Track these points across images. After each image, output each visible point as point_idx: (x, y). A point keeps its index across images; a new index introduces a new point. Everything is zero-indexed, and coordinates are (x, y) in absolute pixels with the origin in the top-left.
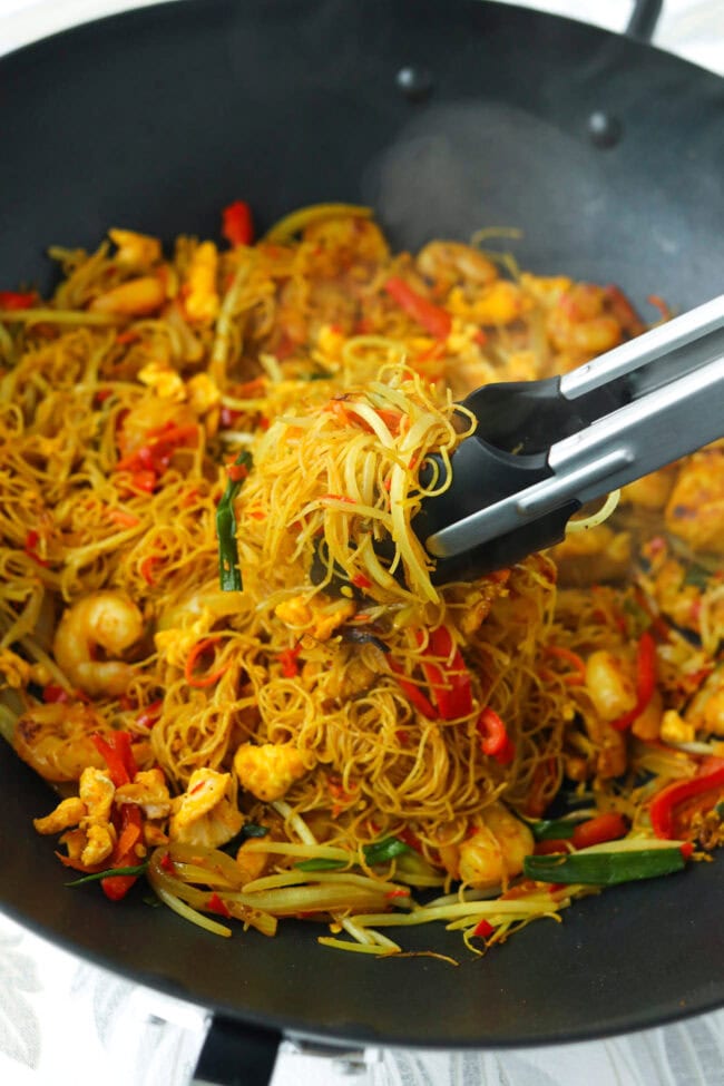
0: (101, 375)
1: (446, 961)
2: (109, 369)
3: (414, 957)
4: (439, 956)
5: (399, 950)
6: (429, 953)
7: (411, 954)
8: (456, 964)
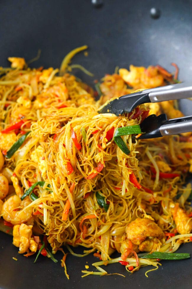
0: (7, 100)
1: (122, 276)
2: (10, 98)
3: (112, 275)
4: (119, 274)
5: (107, 273)
6: (116, 274)
7: (110, 274)
8: (125, 277)
